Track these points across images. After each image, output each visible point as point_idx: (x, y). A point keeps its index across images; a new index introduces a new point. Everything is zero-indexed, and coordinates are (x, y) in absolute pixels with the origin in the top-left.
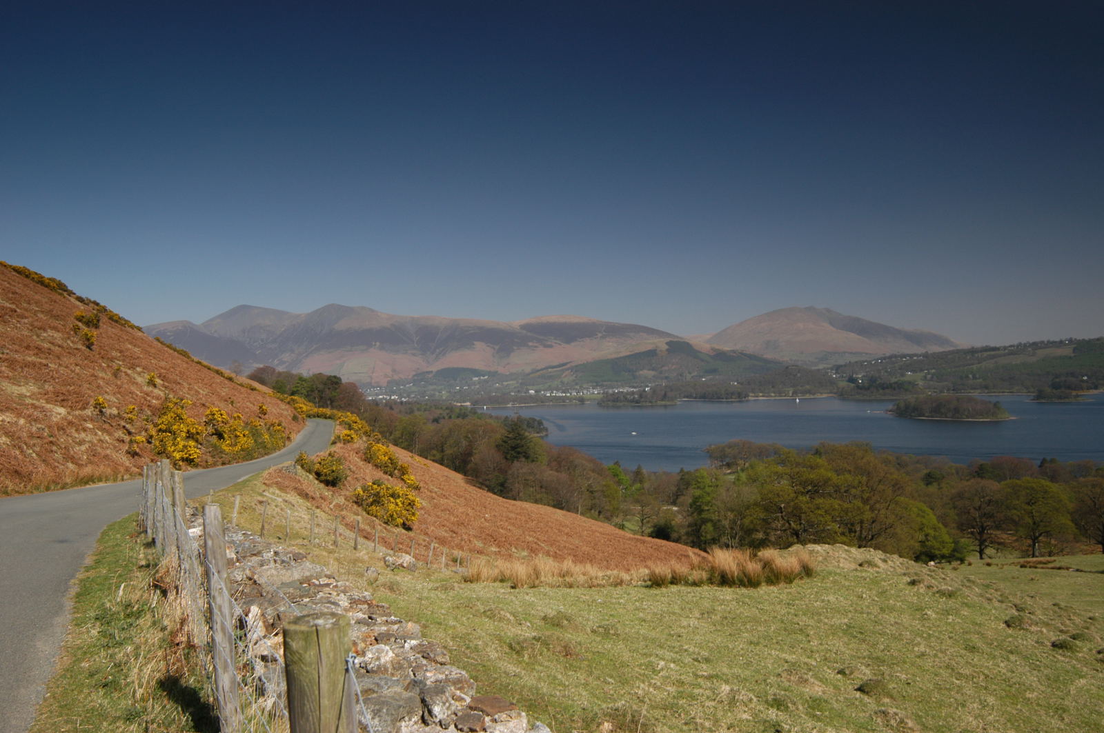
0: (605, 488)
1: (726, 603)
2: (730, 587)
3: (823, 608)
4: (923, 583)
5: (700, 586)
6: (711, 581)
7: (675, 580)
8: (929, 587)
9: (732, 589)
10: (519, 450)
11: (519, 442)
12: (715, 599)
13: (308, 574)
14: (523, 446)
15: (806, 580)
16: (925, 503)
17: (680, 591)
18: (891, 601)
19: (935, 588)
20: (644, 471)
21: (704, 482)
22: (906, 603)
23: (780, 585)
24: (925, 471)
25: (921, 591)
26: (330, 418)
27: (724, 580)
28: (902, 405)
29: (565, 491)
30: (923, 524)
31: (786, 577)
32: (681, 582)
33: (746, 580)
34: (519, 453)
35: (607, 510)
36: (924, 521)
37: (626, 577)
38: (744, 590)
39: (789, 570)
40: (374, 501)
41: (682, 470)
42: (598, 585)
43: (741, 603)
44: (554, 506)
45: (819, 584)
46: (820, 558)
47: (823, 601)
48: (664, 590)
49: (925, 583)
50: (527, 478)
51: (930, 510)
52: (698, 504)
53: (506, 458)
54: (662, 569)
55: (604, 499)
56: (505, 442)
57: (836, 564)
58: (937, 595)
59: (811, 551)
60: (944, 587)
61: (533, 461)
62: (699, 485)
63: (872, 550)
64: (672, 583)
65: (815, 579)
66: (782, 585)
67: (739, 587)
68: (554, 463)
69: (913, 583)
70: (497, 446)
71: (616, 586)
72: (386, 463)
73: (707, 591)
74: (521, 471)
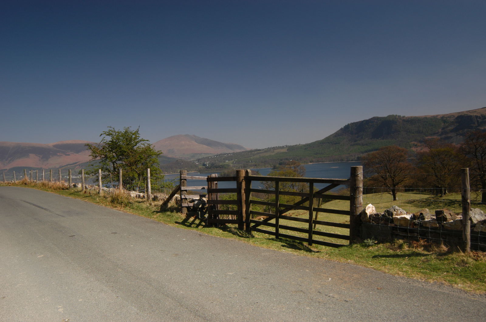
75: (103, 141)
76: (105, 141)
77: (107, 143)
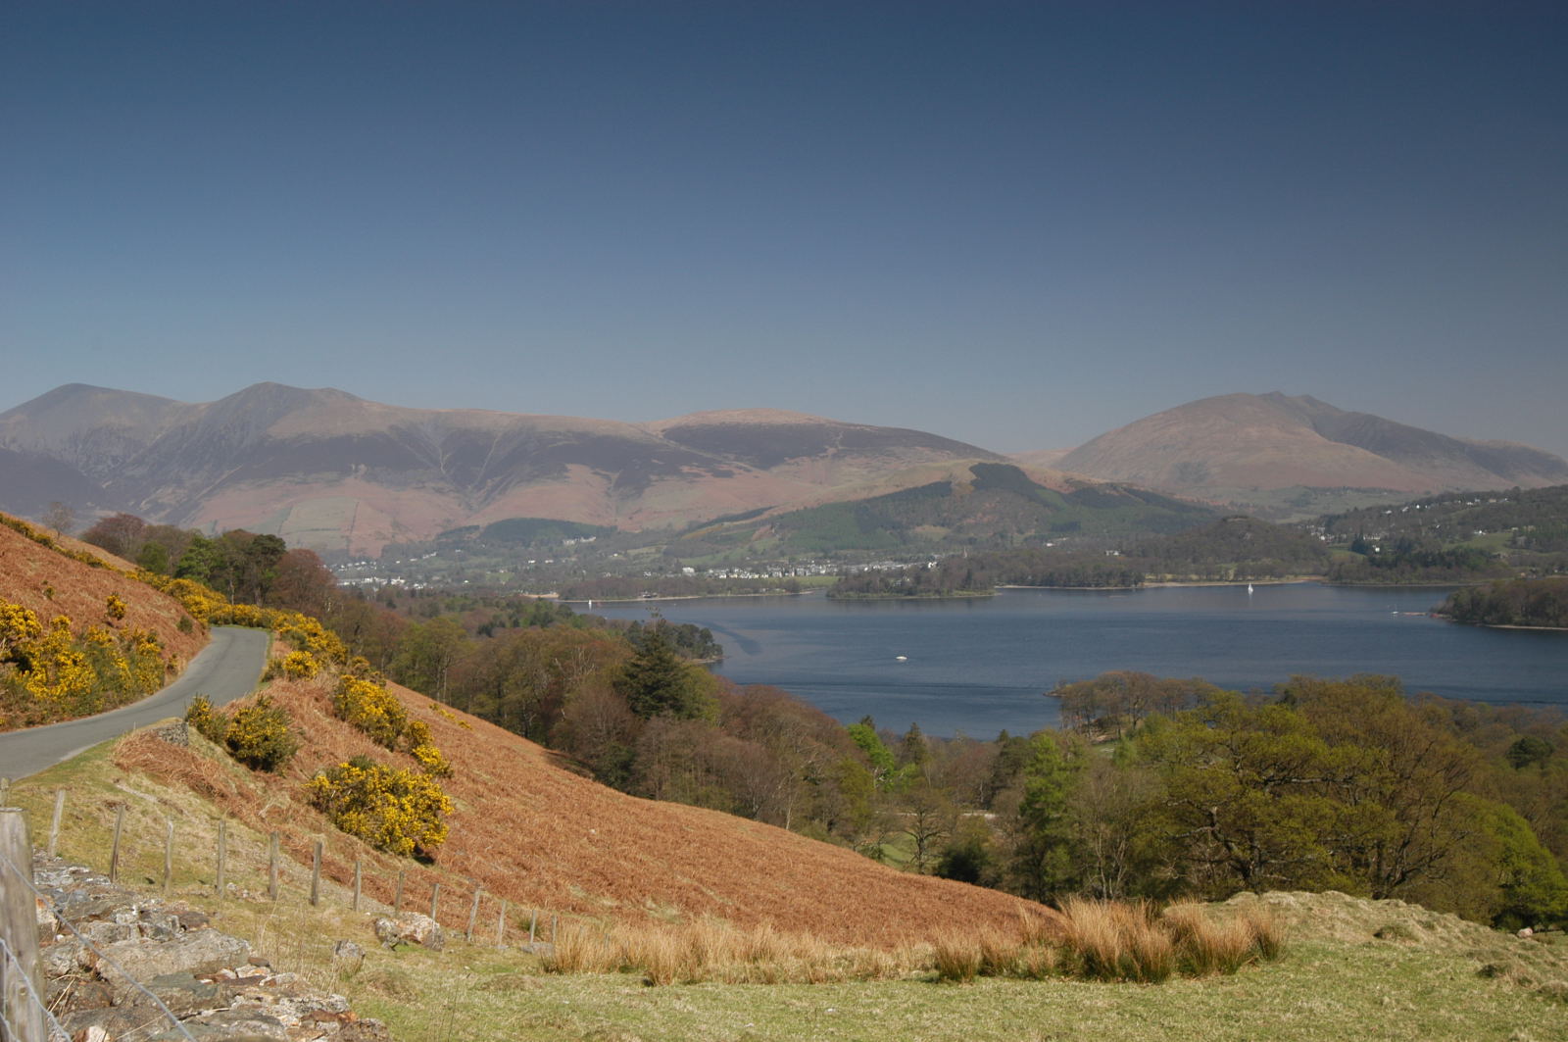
0: (841, 774)
1: (1096, 1015)
2: (1106, 980)
3: (1299, 1026)
4: (1509, 972)
5: (1040, 980)
6: (1064, 969)
7: (989, 968)
8: (1522, 982)
9: (1109, 986)
10: (661, 692)
11: (660, 676)
12: (1073, 1007)
13: (211, 956)
14: (669, 685)
15: (1264, 966)
16: (1513, 805)
17: (998, 990)
18: (1442, 1012)
19: (1536, 983)
20: (924, 737)
21: (1048, 761)
22: (1474, 1016)
23: (1209, 978)
24: (1515, 738)
25: (1506, 989)
26: (259, 625)
27: (1093, 966)
28: (1465, 598)
29: (757, 780)
30: (1508, 849)
31: (1221, 959)
32: (1001, 972)
33: (1137, 966)
34: (661, 699)
35: (847, 820)
36: (1512, 843)
37: (886, 960)
38: (1134, 988)
39: (1229, 945)
40: (354, 801)
41: (1003, 736)
42: (828, 978)
43: (1127, 1016)
44: (736, 812)
45: (1292, 976)
46: (1294, 921)
47: (1300, 1011)
48: (966, 987)
49: (1515, 974)
50: (680, 751)
51: (1522, 819)
52: (1037, 806)
53: (634, 710)
54: (963, 944)
55: (840, 796)
56: (632, 676)
57: (1327, 932)
58: (1539, 999)
59: (1274, 904)
60: (1553, 982)
61: (690, 716)
62: (1038, 766)
63: (1401, 902)
64: (983, 973)
65: (1283, 965)
66: (1214, 977)
67: (1124, 982)
68: (737, 721)
69: (1488, 973)
70: (614, 684)
71: (865, 979)
72: (378, 722)
73: (1056, 989)
74: (664, 737)
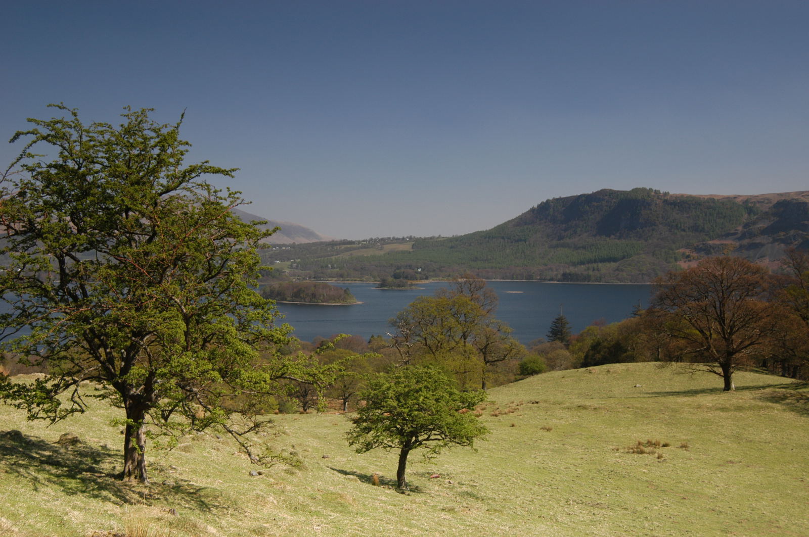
75: (23, 162)
76: (30, 162)
77: (39, 173)
